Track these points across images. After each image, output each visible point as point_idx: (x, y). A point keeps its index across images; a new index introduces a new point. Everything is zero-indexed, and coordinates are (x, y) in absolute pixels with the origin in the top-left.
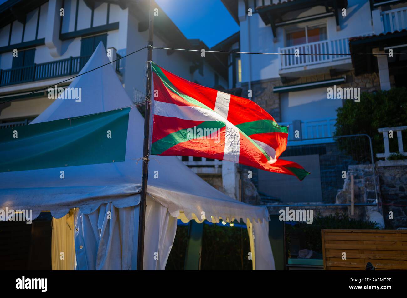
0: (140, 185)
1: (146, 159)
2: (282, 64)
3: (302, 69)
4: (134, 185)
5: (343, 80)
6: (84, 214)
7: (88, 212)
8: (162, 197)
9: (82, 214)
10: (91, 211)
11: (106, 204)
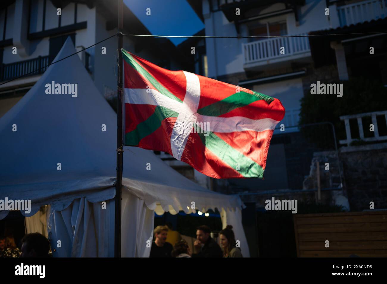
0: (115, 177)
1: (120, 150)
2: (246, 59)
3: (265, 63)
4: (108, 178)
5: (303, 72)
6: (56, 211)
7: (61, 209)
8: (138, 189)
9: (54, 211)
10: (63, 208)
11: (80, 199)
